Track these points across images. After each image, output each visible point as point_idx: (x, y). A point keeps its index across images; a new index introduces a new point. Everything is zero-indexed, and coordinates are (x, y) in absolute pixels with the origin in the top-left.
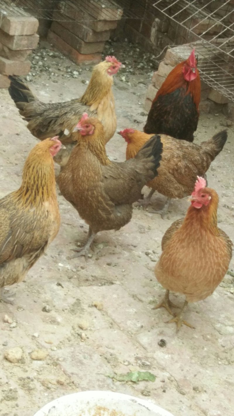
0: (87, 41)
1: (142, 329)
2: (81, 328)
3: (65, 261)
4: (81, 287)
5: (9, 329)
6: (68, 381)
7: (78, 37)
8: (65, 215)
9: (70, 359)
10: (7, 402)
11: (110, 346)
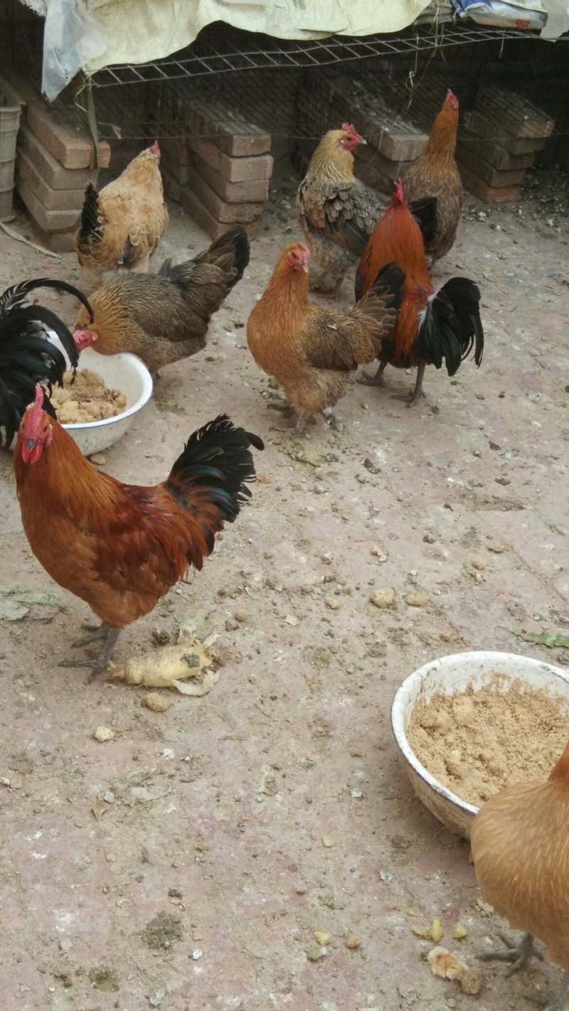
0: (500, 168)
1: (562, 572)
2: (476, 567)
3: (455, 474)
4: (478, 512)
5: (377, 562)
6: (455, 637)
7: (488, 162)
8: (459, 412)
9: (458, 608)
10: (372, 659)
11: (515, 594)
